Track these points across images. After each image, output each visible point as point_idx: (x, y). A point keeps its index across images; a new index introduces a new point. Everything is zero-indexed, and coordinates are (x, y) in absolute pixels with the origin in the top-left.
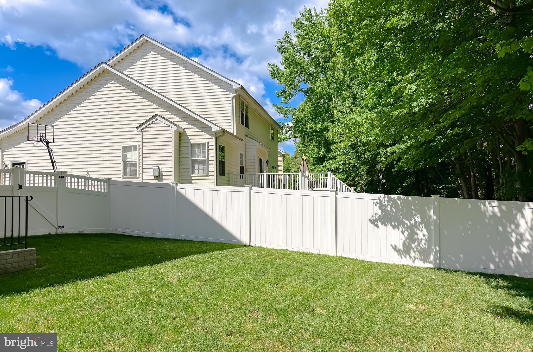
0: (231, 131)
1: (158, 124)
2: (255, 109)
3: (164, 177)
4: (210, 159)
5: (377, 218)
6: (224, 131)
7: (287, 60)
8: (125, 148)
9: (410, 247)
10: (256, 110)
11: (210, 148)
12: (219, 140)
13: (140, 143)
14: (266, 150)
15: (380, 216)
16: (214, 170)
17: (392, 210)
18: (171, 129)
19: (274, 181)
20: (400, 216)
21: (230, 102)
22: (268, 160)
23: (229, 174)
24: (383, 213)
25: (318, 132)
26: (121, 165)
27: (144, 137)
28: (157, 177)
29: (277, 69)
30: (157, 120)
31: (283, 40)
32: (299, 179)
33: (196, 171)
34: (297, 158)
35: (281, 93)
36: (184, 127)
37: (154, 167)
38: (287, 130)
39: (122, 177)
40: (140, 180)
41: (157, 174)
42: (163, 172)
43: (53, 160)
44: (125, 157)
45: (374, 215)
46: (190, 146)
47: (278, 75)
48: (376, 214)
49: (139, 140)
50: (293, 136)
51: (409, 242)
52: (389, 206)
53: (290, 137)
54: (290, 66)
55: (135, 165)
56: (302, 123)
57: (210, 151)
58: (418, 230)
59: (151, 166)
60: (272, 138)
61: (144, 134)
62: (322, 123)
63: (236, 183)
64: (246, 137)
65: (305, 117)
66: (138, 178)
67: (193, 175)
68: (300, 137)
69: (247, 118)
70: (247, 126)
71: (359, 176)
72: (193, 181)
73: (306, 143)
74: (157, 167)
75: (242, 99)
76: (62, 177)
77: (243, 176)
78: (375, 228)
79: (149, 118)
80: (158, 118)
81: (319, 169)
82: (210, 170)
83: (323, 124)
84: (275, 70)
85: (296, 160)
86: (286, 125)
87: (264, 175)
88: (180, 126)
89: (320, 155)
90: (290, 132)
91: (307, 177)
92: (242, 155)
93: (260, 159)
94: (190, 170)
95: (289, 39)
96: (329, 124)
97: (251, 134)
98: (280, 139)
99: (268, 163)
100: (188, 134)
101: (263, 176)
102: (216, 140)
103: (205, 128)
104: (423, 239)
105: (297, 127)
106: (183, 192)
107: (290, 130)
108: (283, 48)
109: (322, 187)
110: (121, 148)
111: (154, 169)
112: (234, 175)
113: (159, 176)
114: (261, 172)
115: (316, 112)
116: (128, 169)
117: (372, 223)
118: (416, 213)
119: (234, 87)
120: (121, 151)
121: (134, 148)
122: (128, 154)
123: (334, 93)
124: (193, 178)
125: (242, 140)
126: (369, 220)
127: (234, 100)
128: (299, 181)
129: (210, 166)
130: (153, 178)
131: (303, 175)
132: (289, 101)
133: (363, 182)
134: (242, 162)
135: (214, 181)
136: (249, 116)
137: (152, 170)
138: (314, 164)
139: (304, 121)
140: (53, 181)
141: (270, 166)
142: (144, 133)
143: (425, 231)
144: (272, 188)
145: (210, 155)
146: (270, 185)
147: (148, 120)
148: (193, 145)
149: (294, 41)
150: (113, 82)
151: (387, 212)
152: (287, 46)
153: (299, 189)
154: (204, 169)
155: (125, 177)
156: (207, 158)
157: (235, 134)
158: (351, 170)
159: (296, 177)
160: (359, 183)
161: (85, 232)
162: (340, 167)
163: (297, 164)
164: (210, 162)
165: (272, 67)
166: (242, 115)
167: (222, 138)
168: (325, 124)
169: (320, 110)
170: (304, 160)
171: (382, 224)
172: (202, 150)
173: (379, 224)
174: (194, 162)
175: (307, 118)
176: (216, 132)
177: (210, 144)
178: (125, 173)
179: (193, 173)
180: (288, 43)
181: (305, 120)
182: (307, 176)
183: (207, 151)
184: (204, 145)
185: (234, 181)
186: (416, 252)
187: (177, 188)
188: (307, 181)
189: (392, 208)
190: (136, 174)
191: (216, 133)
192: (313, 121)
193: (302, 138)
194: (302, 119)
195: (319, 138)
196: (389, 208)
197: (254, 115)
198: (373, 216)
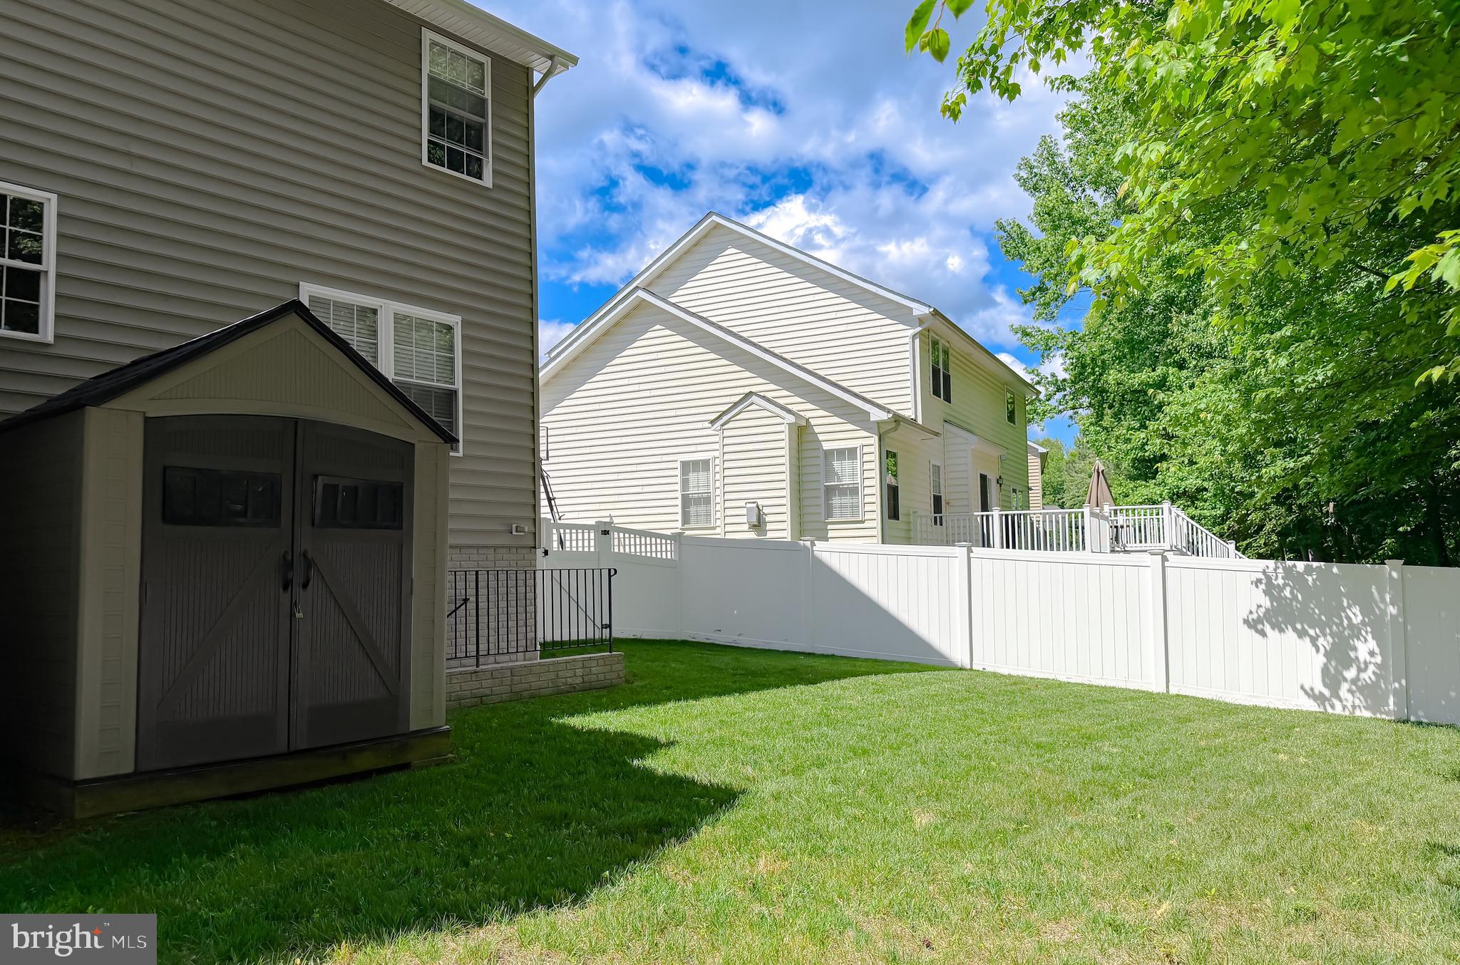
0: (909, 414)
1: (755, 413)
2: (967, 354)
3: (769, 526)
4: (867, 483)
5: (1261, 615)
6: (898, 420)
7: (1048, 214)
8: (685, 465)
9: (1340, 677)
10: (969, 354)
11: (866, 458)
12: (886, 439)
13: (716, 454)
14: (995, 453)
15: (1267, 610)
16: (877, 507)
17: (1295, 597)
18: (782, 421)
19: (1019, 527)
20: (1313, 609)
21: (907, 347)
22: (1000, 477)
23: (909, 515)
24: (1275, 604)
25: (1136, 391)
26: (679, 502)
27: (727, 441)
28: (754, 526)
29: (1022, 235)
30: (752, 404)
31: (1035, 157)
32: (1083, 522)
33: (836, 511)
34: (1084, 457)
35: (1034, 294)
36: (808, 415)
37: (748, 505)
38: (1051, 389)
39: (680, 527)
40: (718, 533)
41: (754, 520)
42: (766, 515)
43: (551, 496)
44: (685, 484)
45: (1254, 610)
46: (822, 455)
47: (1022, 249)
48: (1259, 606)
49: (716, 446)
50: (1071, 404)
51: (1336, 666)
52: (1288, 589)
53: (1061, 407)
54: (1056, 228)
55: (707, 501)
56: (1093, 369)
57: (867, 466)
58: (1355, 640)
59: (742, 503)
60: (1011, 417)
61: (725, 434)
62: (1150, 369)
63: (924, 536)
64: (946, 424)
65: (1102, 354)
66: (714, 528)
67: (830, 520)
68: (1091, 405)
69: (947, 378)
70: (948, 399)
71: (1261, 509)
72: (830, 534)
73: (1107, 421)
74: (755, 505)
75: (935, 336)
76: (606, 533)
77: (941, 518)
78: (1257, 636)
79: (737, 399)
80: (754, 398)
81: (1145, 491)
82: (868, 508)
83: (1154, 370)
84: (1014, 235)
85: (1080, 465)
86: (1047, 378)
87: (992, 516)
88: (800, 413)
89: (1147, 454)
90: (1059, 395)
91: (1106, 519)
92: (937, 470)
93: (981, 475)
94: (822, 509)
95: (1053, 155)
96: (1171, 370)
97: (957, 415)
98: (1031, 416)
99: (1001, 485)
100: (817, 430)
101: (990, 518)
102: (880, 440)
103: (856, 416)
104: (1370, 663)
105: (1081, 380)
106: (826, 557)
107: (1059, 390)
108: (1035, 179)
109: (1141, 542)
110: (678, 465)
111: (748, 509)
112: (921, 517)
113: (759, 524)
114: (985, 507)
115: (1132, 339)
116: (693, 509)
117: (1250, 626)
118: (1350, 602)
119: (915, 313)
120: (678, 472)
121: (705, 465)
122: (692, 476)
123: (1180, 292)
124: (829, 527)
125: (937, 434)
126: (1244, 620)
127: (917, 341)
128: (1083, 528)
129: (867, 499)
130: (746, 527)
131: (1093, 514)
132: (1055, 314)
133: (1275, 526)
134: (937, 486)
135: (877, 532)
136: (951, 373)
137: (744, 511)
138: (1133, 478)
139: (1100, 364)
140: (592, 543)
141: (1007, 488)
142: (727, 433)
143: (1372, 644)
144: (1014, 547)
145: (867, 474)
146: (1010, 541)
147: (736, 405)
148: (829, 454)
149: (1067, 159)
150: (658, 327)
151: (1283, 602)
152: (1045, 171)
153: (1084, 548)
154: (854, 507)
155: (686, 526)
156: (859, 481)
157: (920, 421)
158: (1237, 493)
159: (1076, 517)
160: (1261, 527)
161: (644, 637)
162: (1206, 484)
163: (1083, 475)
164: (867, 491)
165: (1008, 228)
166: (936, 372)
167: (892, 435)
168: (1160, 370)
169: (1143, 333)
170: (1098, 473)
171: (1273, 628)
172: (847, 463)
173: (1268, 628)
174: (830, 491)
175: (1105, 356)
176: (879, 423)
177: (866, 450)
178: (686, 519)
179: (829, 515)
180: (1048, 166)
181: (1103, 362)
182: (1107, 514)
183: (859, 466)
184: (852, 453)
185: (921, 531)
186: (1355, 692)
187: (813, 551)
188: (1106, 527)
189: (1295, 591)
190: (708, 521)
191: (880, 425)
192: (1125, 365)
193: (1095, 409)
194: (1093, 359)
195: (1143, 409)
196: (1287, 593)
197: (966, 371)
198: (1251, 612)
